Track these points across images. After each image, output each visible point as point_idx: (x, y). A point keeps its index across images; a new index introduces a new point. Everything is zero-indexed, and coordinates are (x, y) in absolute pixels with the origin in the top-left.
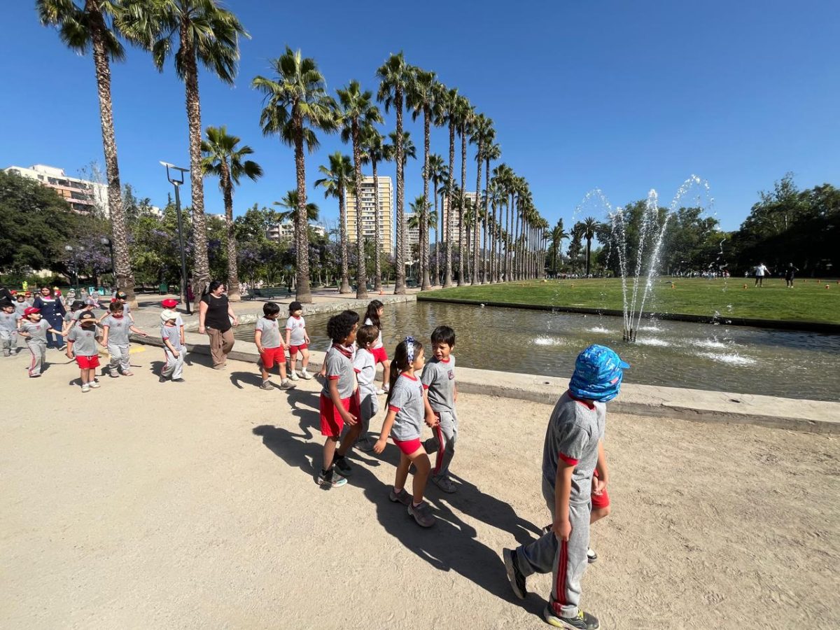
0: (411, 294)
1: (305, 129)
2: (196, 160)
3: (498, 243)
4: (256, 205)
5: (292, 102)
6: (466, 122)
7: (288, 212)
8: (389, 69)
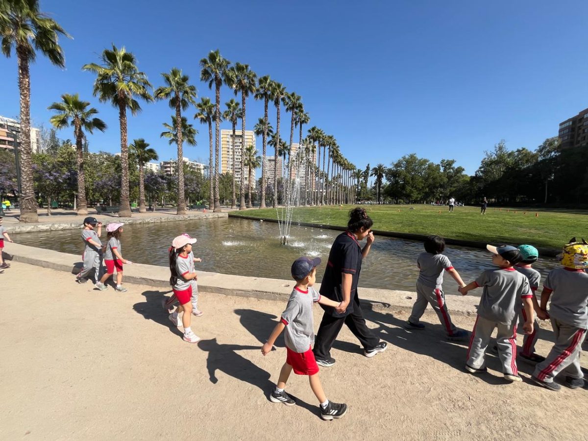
0: (224, 212)
1: (128, 99)
8: (208, 62)
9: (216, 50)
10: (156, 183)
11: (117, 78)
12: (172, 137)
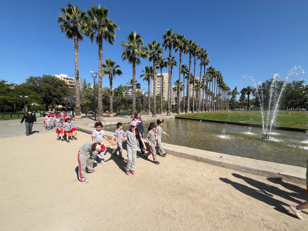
0: (173, 115)
1: (136, 58)
2: (100, 70)
3: (209, 97)
4: (121, 84)
5: (132, 49)
6: (196, 52)
7: (130, 86)
8: (167, 36)
9: (171, 29)
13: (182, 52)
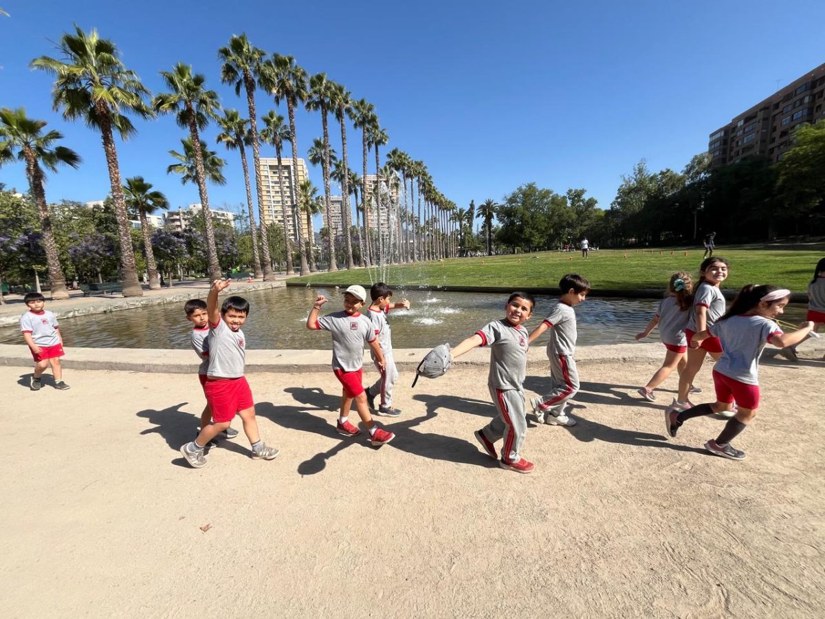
0: (280, 280)
8: (231, 52)
9: (241, 34)
10: (169, 243)
11: (91, 80)
12: (186, 172)
13: (295, 103)
